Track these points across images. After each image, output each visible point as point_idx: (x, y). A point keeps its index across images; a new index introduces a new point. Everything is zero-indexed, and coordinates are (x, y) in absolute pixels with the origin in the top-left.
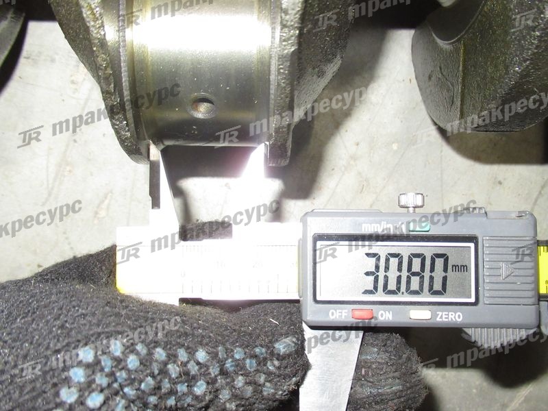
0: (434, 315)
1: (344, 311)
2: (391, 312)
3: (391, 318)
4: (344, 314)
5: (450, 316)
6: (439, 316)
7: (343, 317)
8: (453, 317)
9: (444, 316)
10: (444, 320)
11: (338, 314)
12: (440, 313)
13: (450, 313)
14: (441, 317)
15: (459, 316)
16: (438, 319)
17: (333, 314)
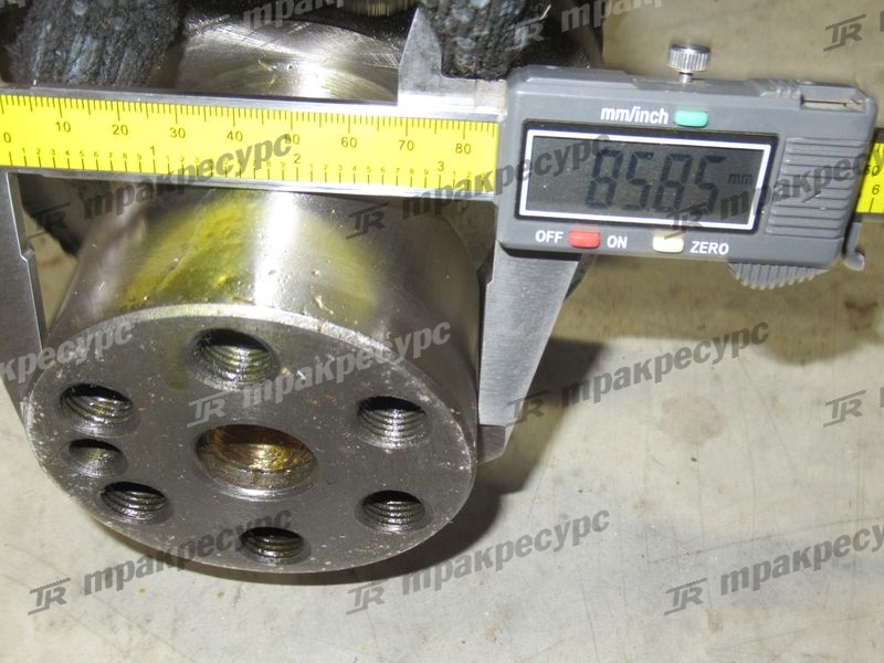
0: (688, 245)
1: (557, 233)
2: (626, 239)
3: (624, 246)
4: (557, 238)
5: (711, 248)
6: (695, 247)
7: (556, 241)
8: (714, 249)
9: (702, 247)
10: (701, 251)
11: (549, 237)
12: (697, 243)
13: (712, 244)
14: (698, 249)
15: (724, 249)
16: (693, 251)
17: (541, 236)
